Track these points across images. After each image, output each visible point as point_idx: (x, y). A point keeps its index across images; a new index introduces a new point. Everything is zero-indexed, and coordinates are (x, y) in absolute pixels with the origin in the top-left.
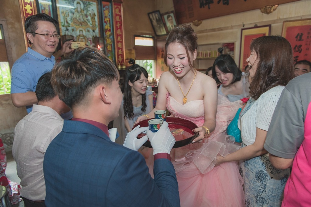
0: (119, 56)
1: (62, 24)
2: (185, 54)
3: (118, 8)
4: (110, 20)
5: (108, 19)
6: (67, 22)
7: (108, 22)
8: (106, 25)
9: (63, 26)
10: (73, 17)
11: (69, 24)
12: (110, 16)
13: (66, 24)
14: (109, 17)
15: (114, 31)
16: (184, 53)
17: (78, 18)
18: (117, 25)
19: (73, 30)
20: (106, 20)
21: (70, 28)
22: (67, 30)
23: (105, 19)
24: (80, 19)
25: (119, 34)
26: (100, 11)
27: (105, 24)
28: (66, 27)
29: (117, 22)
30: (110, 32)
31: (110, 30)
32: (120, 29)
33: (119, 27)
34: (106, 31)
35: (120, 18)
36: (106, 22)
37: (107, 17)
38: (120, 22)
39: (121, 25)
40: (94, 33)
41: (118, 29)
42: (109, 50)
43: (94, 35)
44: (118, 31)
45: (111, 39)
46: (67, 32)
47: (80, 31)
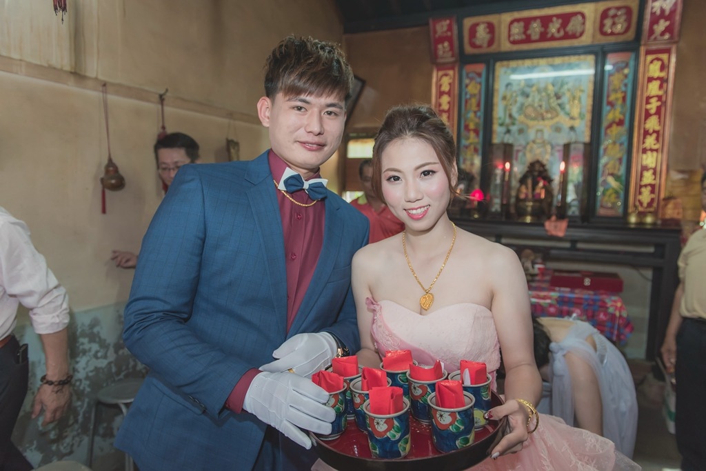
0: (643, 190)
1: (500, 121)
2: (435, 163)
3: (658, 59)
4: (624, 99)
5: (620, 95)
6: (511, 116)
7: (620, 102)
8: (609, 112)
9: (501, 125)
10: (526, 104)
11: (515, 119)
12: (626, 85)
13: (508, 121)
14: (623, 89)
15: (636, 123)
16: (432, 161)
17: (536, 105)
18: (649, 107)
19: (521, 131)
20: (612, 98)
21: (514, 129)
22: (508, 131)
23: (608, 96)
24: (541, 106)
25: (651, 131)
26: (599, 78)
27: (606, 108)
28: (507, 126)
29: (649, 98)
30: (620, 128)
31: (620, 123)
32: (657, 116)
33: (653, 111)
34: (610, 126)
35: (661, 87)
36: (611, 104)
37: (615, 91)
38: (659, 98)
39: (664, 103)
40: (572, 133)
41: (651, 115)
42: (611, 171)
43: (572, 137)
44: (648, 121)
45: (621, 144)
46: (507, 136)
47: (538, 131)
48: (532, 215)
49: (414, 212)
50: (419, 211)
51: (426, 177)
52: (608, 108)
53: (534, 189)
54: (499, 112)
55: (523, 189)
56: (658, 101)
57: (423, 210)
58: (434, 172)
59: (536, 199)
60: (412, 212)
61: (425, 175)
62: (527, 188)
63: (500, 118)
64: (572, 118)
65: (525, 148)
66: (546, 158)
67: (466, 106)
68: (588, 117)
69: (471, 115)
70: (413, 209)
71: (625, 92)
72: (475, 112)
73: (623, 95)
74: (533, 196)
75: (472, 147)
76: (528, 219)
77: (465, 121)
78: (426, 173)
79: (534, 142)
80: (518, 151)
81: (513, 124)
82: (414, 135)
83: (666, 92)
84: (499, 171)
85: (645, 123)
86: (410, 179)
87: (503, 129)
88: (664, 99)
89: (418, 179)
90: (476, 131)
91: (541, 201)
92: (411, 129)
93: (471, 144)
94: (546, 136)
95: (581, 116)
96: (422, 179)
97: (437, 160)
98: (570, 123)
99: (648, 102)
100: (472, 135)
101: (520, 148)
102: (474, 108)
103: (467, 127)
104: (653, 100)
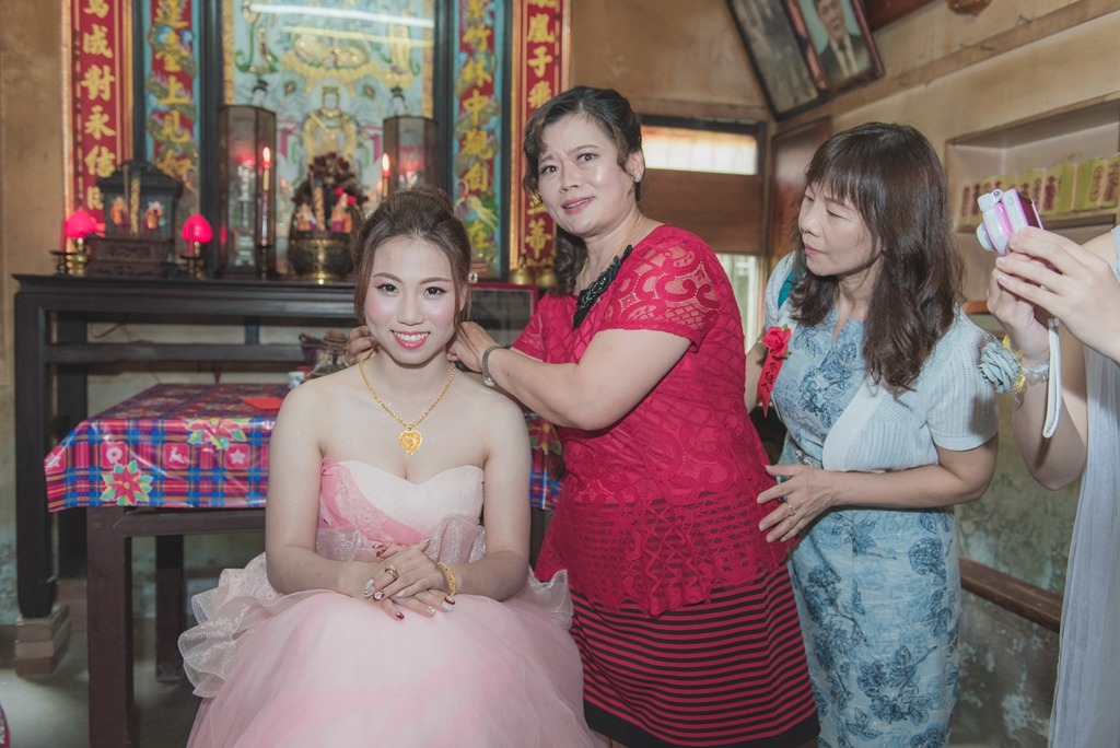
0: (532, 225)
1: (241, 61)
2: (446, 280)
4: (491, 40)
5: (483, 34)
6: (264, 51)
7: (483, 47)
8: (465, 64)
9: (245, 69)
11: (275, 59)
12: (492, 14)
13: (258, 60)
14: (488, 22)
15: (514, 95)
16: (444, 276)
18: (533, 63)
19: (290, 88)
20: (469, 36)
21: (273, 80)
22: (262, 85)
23: (462, 33)
27: (460, 57)
29: (532, 46)
30: (485, 99)
31: (487, 90)
32: (547, 84)
33: (540, 73)
34: (467, 94)
35: (551, 27)
36: (468, 49)
37: (474, 24)
38: (550, 48)
39: (558, 59)
40: (398, 100)
41: (538, 80)
42: (474, 187)
43: (399, 107)
44: (533, 92)
45: (491, 133)
46: (260, 94)
47: (326, 91)
48: (328, 268)
49: (407, 338)
50: (413, 338)
51: (432, 296)
52: (463, 56)
53: (328, 214)
54: (236, 39)
55: (306, 214)
56: (546, 54)
57: (419, 337)
58: (443, 291)
59: (335, 234)
60: (402, 337)
61: (430, 293)
62: (314, 211)
63: (240, 53)
64: (395, 70)
65: (301, 126)
66: (349, 152)
67: (154, 14)
68: (427, 70)
69: (168, 37)
70: (405, 333)
71: (492, 29)
72: (178, 32)
73: (488, 32)
74: (327, 227)
75: (176, 115)
76: (321, 279)
77: (154, 52)
78: (432, 291)
79: (320, 114)
80: (287, 132)
81: (272, 70)
82: (426, 238)
83: (560, 38)
84: (245, 173)
85: (528, 96)
86: (411, 294)
87: (249, 80)
88: (557, 52)
89: (420, 296)
90: (183, 78)
91: (344, 237)
92: (424, 229)
93: (173, 107)
94: (345, 105)
95: (414, 67)
96: (427, 298)
97: (450, 277)
98: (391, 79)
99: (531, 56)
100: (174, 86)
101: (290, 126)
102: (175, 21)
103: (159, 65)
104: (540, 51)
